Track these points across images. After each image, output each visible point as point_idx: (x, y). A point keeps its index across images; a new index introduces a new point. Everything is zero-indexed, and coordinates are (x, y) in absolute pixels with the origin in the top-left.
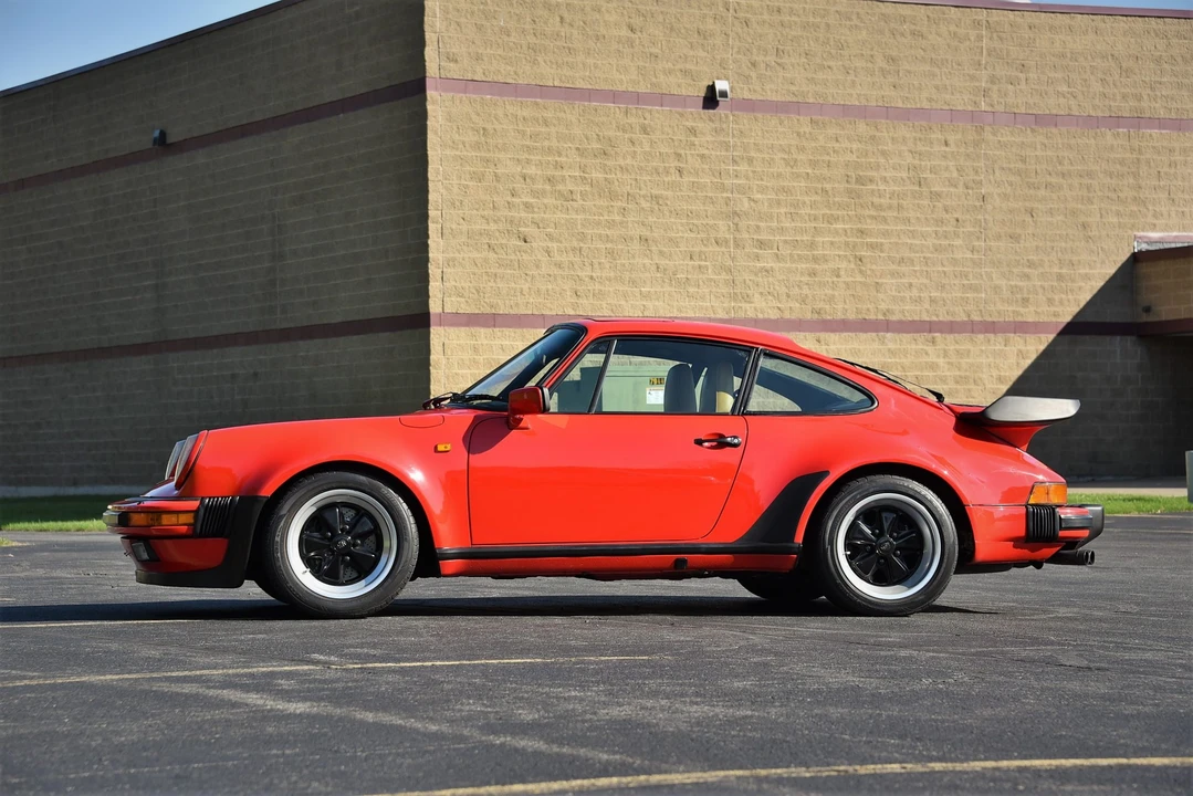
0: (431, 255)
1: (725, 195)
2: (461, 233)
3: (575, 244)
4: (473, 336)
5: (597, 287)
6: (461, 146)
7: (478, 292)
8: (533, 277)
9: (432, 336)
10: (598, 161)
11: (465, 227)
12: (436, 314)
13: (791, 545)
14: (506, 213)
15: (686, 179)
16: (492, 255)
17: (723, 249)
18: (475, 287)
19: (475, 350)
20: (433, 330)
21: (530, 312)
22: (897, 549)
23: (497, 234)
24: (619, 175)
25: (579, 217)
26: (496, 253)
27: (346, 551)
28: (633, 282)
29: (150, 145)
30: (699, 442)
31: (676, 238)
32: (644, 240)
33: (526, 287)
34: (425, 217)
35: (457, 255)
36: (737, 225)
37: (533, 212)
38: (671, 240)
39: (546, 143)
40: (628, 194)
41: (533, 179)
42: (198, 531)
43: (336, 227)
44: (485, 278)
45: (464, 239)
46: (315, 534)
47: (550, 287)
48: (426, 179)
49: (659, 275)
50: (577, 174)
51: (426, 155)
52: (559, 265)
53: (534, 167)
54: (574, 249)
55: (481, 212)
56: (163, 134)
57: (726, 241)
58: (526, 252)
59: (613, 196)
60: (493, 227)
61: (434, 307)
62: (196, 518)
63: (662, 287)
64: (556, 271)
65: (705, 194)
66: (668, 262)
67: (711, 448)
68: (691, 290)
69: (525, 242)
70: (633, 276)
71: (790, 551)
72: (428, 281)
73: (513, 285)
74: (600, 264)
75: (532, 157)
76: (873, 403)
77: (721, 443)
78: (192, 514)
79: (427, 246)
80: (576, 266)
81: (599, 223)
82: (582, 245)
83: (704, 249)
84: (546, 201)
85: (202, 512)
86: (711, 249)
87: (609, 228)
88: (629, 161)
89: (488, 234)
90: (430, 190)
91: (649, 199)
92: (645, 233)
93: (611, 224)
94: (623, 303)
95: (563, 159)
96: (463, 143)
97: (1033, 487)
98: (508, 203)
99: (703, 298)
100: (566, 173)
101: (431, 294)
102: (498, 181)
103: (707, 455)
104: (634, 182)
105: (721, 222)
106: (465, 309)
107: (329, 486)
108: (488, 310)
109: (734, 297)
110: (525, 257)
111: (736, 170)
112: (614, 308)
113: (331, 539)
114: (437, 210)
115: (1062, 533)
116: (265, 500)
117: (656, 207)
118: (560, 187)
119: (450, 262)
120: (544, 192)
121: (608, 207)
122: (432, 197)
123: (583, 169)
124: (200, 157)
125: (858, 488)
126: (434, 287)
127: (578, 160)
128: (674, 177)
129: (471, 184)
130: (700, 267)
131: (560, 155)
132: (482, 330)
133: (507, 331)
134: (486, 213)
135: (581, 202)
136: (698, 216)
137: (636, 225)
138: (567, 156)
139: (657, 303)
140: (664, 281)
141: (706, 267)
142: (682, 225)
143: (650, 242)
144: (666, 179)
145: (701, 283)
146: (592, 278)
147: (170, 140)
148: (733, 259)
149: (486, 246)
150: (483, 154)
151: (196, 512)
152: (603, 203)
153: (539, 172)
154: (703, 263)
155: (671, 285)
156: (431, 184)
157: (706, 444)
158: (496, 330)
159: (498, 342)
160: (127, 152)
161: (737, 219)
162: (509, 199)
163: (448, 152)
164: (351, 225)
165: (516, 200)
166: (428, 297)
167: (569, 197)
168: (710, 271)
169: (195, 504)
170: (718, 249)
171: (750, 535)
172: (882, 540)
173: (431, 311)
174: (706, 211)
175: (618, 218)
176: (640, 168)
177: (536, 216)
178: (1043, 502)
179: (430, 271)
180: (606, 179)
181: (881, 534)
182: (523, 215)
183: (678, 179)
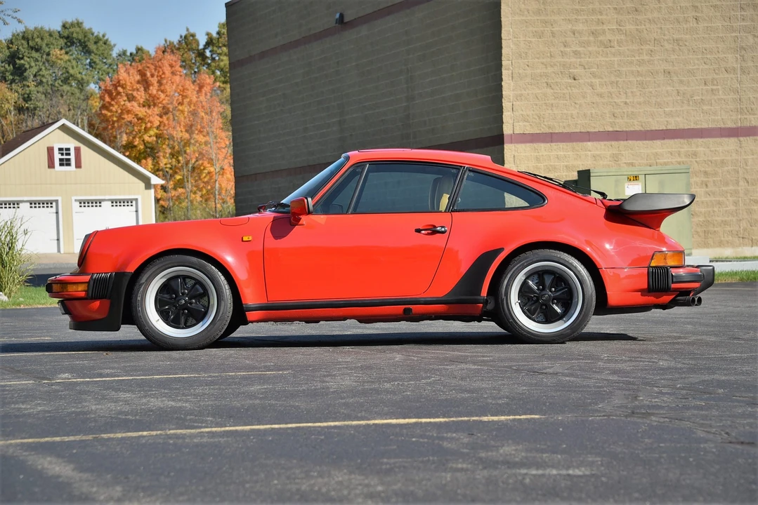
0: (504, 93)
1: (734, 34)
2: (526, 76)
3: (613, 79)
4: (536, 149)
5: (630, 109)
6: (526, 13)
7: (539, 118)
8: (581, 105)
9: (505, 150)
10: (630, 17)
11: (529, 71)
12: (508, 135)
13: (479, 297)
14: (560, 59)
15: (702, 25)
16: (549, 91)
17: (732, 76)
18: (536, 115)
19: (537, 159)
20: (506, 146)
21: (578, 131)
22: (554, 299)
23: (553, 75)
24: (648, 26)
25: (616, 59)
26: (553, 89)
27: (184, 307)
28: (659, 105)
29: (333, 24)
30: (418, 231)
31: (693, 70)
32: (668, 73)
33: (574, 112)
34: (499, 66)
35: (523, 92)
36: (743, 56)
37: (580, 58)
38: (689, 71)
39: (591, 6)
40: (655, 40)
41: (579, 33)
42: (90, 295)
43: (445, 75)
44: (544, 107)
45: (528, 80)
46: (166, 296)
47: (593, 112)
48: (501, 39)
49: (679, 98)
50: (615, 27)
51: (501, 21)
52: (601, 95)
53: (581, 25)
54: (612, 83)
55: (541, 60)
56: (342, 16)
57: (734, 69)
58: (574, 87)
59: (643, 41)
60: (550, 70)
61: (507, 130)
62: (88, 286)
63: (682, 107)
64: (597, 99)
65: (717, 35)
66: (686, 88)
67: (428, 234)
68: (705, 108)
69: (575, 79)
70: (658, 100)
71: (478, 302)
72: (502, 112)
73: (565, 111)
74: (632, 92)
75: (580, 17)
76: (544, 201)
77: (433, 231)
78: (87, 285)
79: (502, 86)
80: (613, 95)
81: (631, 63)
82: (618, 79)
83: (716, 76)
84: (590, 49)
85: (92, 283)
86: (721, 76)
87: (640, 66)
88: (656, 15)
89: (546, 75)
90: (503, 45)
91: (672, 41)
92: (670, 68)
93: (641, 63)
94: (651, 120)
95: (604, 17)
96: (528, 10)
97: (653, 255)
98: (562, 52)
99: (715, 114)
100: (605, 27)
101: (504, 121)
102: (554, 37)
103: (424, 239)
104: (659, 31)
105: (730, 56)
106: (529, 130)
107: (173, 265)
108: (547, 131)
109: (741, 111)
110: (575, 91)
111: (743, 15)
112: (644, 124)
113: (175, 299)
114: (509, 60)
115: (673, 286)
116: (131, 274)
117: (677, 47)
118: (601, 38)
119: (519, 97)
120: (588, 43)
121: (638, 50)
122: (504, 51)
123: (619, 23)
124: (364, 30)
125: (526, 258)
126: (507, 116)
127: (616, 16)
128: (693, 24)
129: (533, 40)
130: (712, 90)
131: (601, 13)
132: (543, 145)
133: (561, 145)
134: (544, 60)
135: (617, 48)
136: (711, 52)
137: (661, 62)
138: (607, 15)
139: (677, 119)
140: (683, 103)
141: (718, 90)
142: (698, 59)
143: (673, 74)
144: (685, 26)
145: (713, 101)
146: (626, 103)
147: (346, 20)
148: (740, 82)
149: (545, 85)
150: (543, 18)
151: (88, 283)
152: (635, 47)
153: (585, 28)
154: (714, 87)
155: (689, 105)
156: (503, 42)
157: (423, 232)
158: (553, 144)
159: (554, 153)
160: (322, 30)
161: (743, 52)
162: (562, 49)
163: (516, 18)
164: (454, 73)
165: (568, 49)
166: (503, 123)
167: (608, 44)
168: (720, 92)
169: (87, 278)
170: (726, 75)
171: (454, 291)
172: (544, 293)
173: (505, 133)
174: (718, 47)
175: (646, 58)
176: (665, 19)
177: (582, 60)
178: (661, 264)
179: (503, 104)
180: (637, 30)
181: (544, 289)
182: (573, 60)
183: (695, 25)
